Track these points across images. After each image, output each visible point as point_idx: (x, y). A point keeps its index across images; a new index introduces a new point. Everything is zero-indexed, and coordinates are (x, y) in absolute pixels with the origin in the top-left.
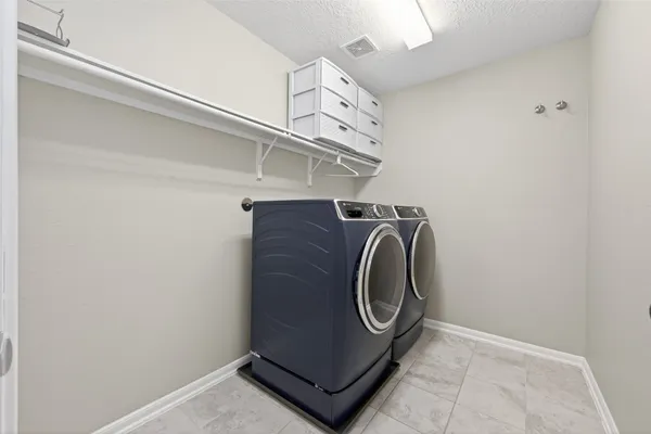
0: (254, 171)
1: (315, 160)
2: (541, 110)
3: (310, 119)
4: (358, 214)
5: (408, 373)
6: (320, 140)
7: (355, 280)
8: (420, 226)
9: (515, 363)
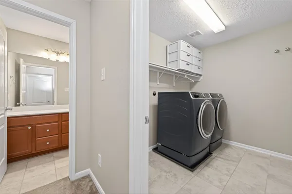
0: (156, 82)
1: (176, 76)
2: (278, 52)
3: (176, 62)
4: (198, 97)
5: (216, 156)
6: (180, 70)
7: (197, 119)
8: (220, 101)
9: (266, 158)
